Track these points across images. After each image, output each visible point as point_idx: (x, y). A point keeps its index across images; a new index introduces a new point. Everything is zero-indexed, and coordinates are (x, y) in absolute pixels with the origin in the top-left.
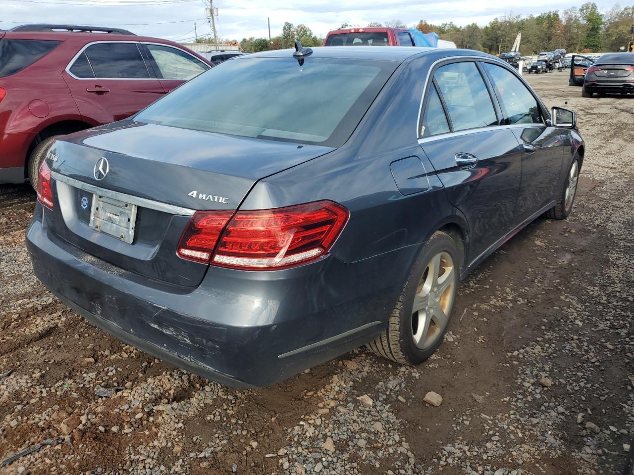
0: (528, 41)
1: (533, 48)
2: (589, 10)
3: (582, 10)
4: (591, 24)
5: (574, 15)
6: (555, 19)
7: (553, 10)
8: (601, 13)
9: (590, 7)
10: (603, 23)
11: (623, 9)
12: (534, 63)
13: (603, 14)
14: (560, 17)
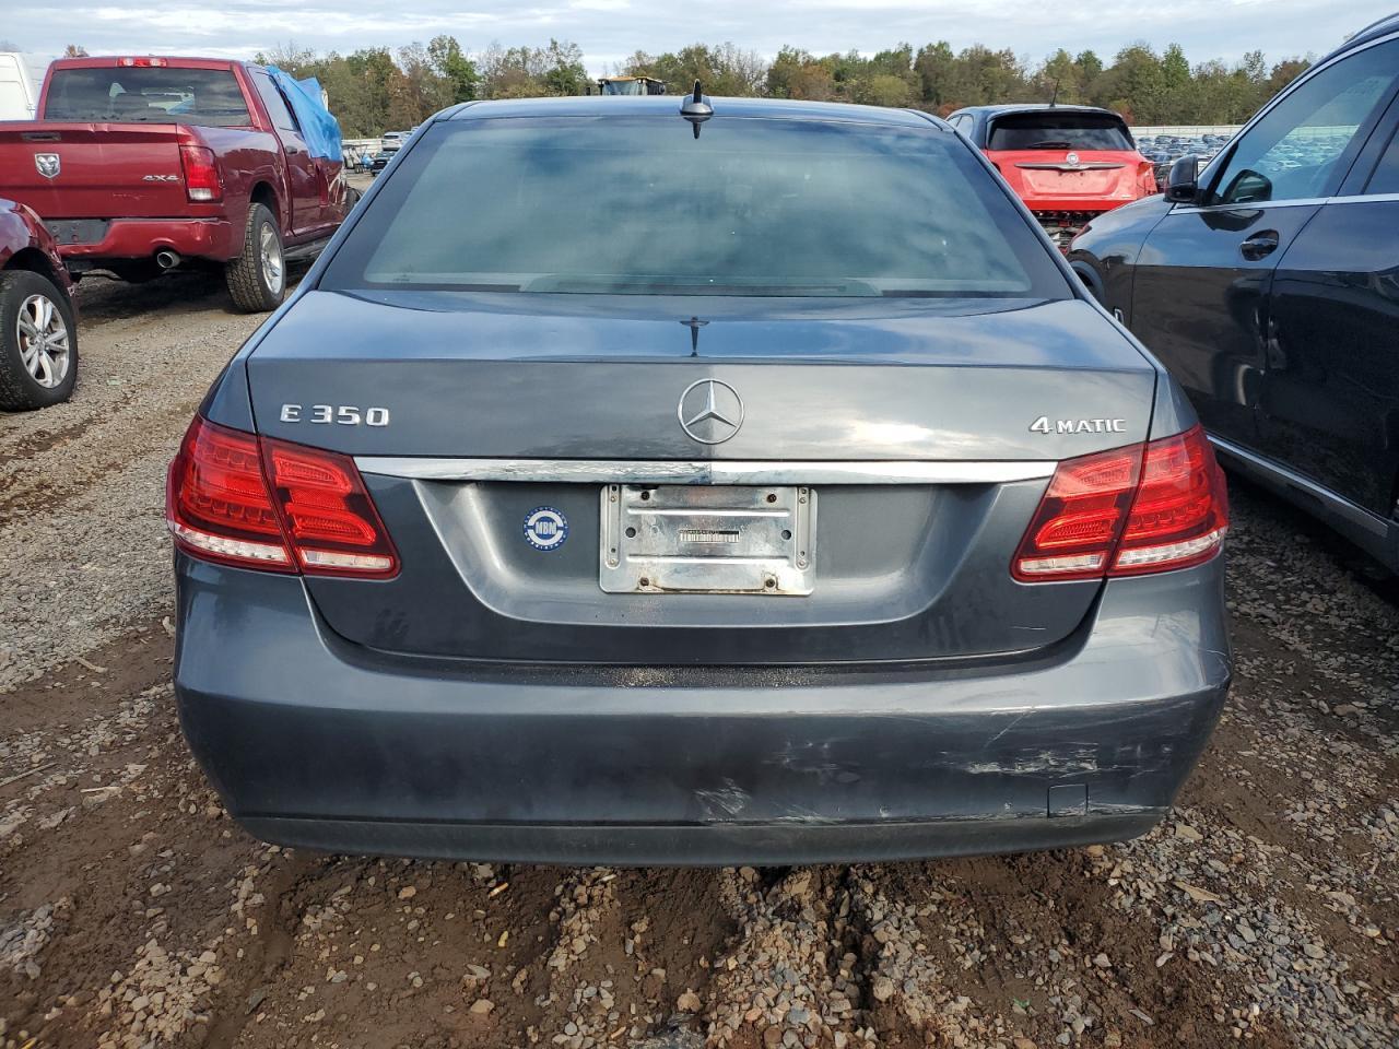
0: (344, 109)
1: (358, 125)
2: (447, 51)
3: (432, 50)
4: (456, 78)
5: (420, 60)
6: (384, 67)
7: (378, 47)
8: (469, 59)
9: (447, 45)
10: (479, 79)
11: (506, 53)
12: (378, 155)
13: (473, 59)
14: (393, 60)
